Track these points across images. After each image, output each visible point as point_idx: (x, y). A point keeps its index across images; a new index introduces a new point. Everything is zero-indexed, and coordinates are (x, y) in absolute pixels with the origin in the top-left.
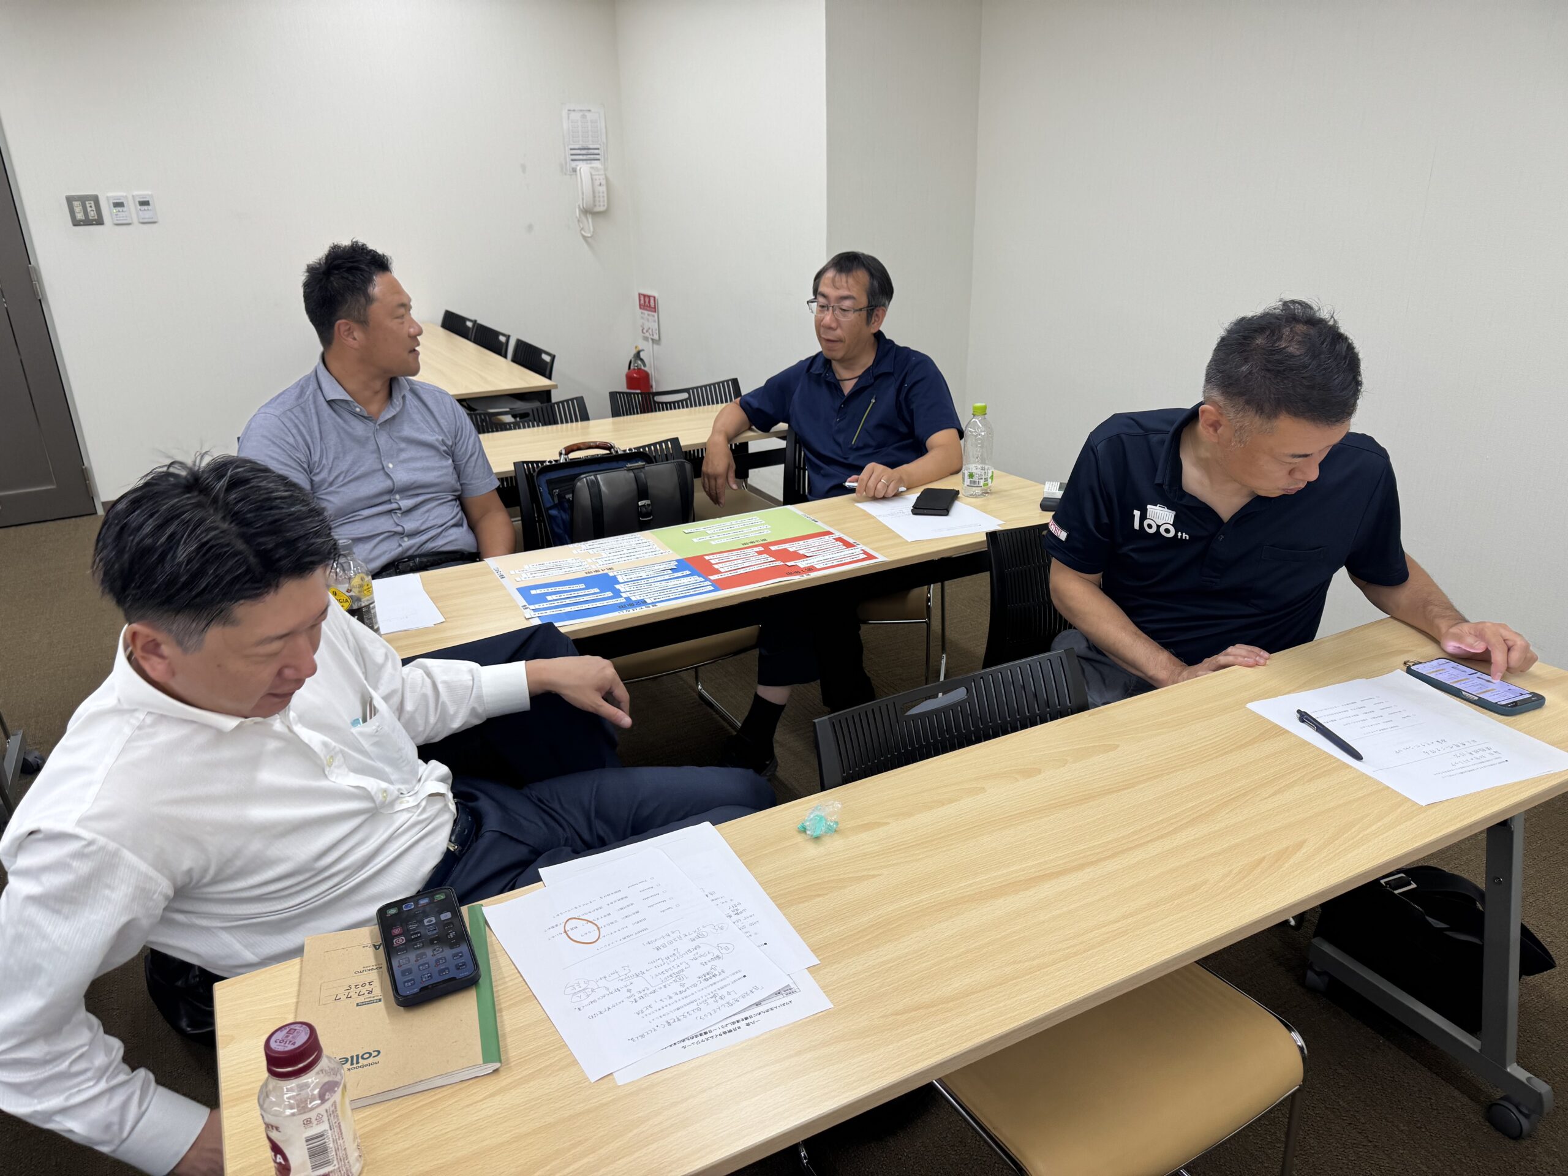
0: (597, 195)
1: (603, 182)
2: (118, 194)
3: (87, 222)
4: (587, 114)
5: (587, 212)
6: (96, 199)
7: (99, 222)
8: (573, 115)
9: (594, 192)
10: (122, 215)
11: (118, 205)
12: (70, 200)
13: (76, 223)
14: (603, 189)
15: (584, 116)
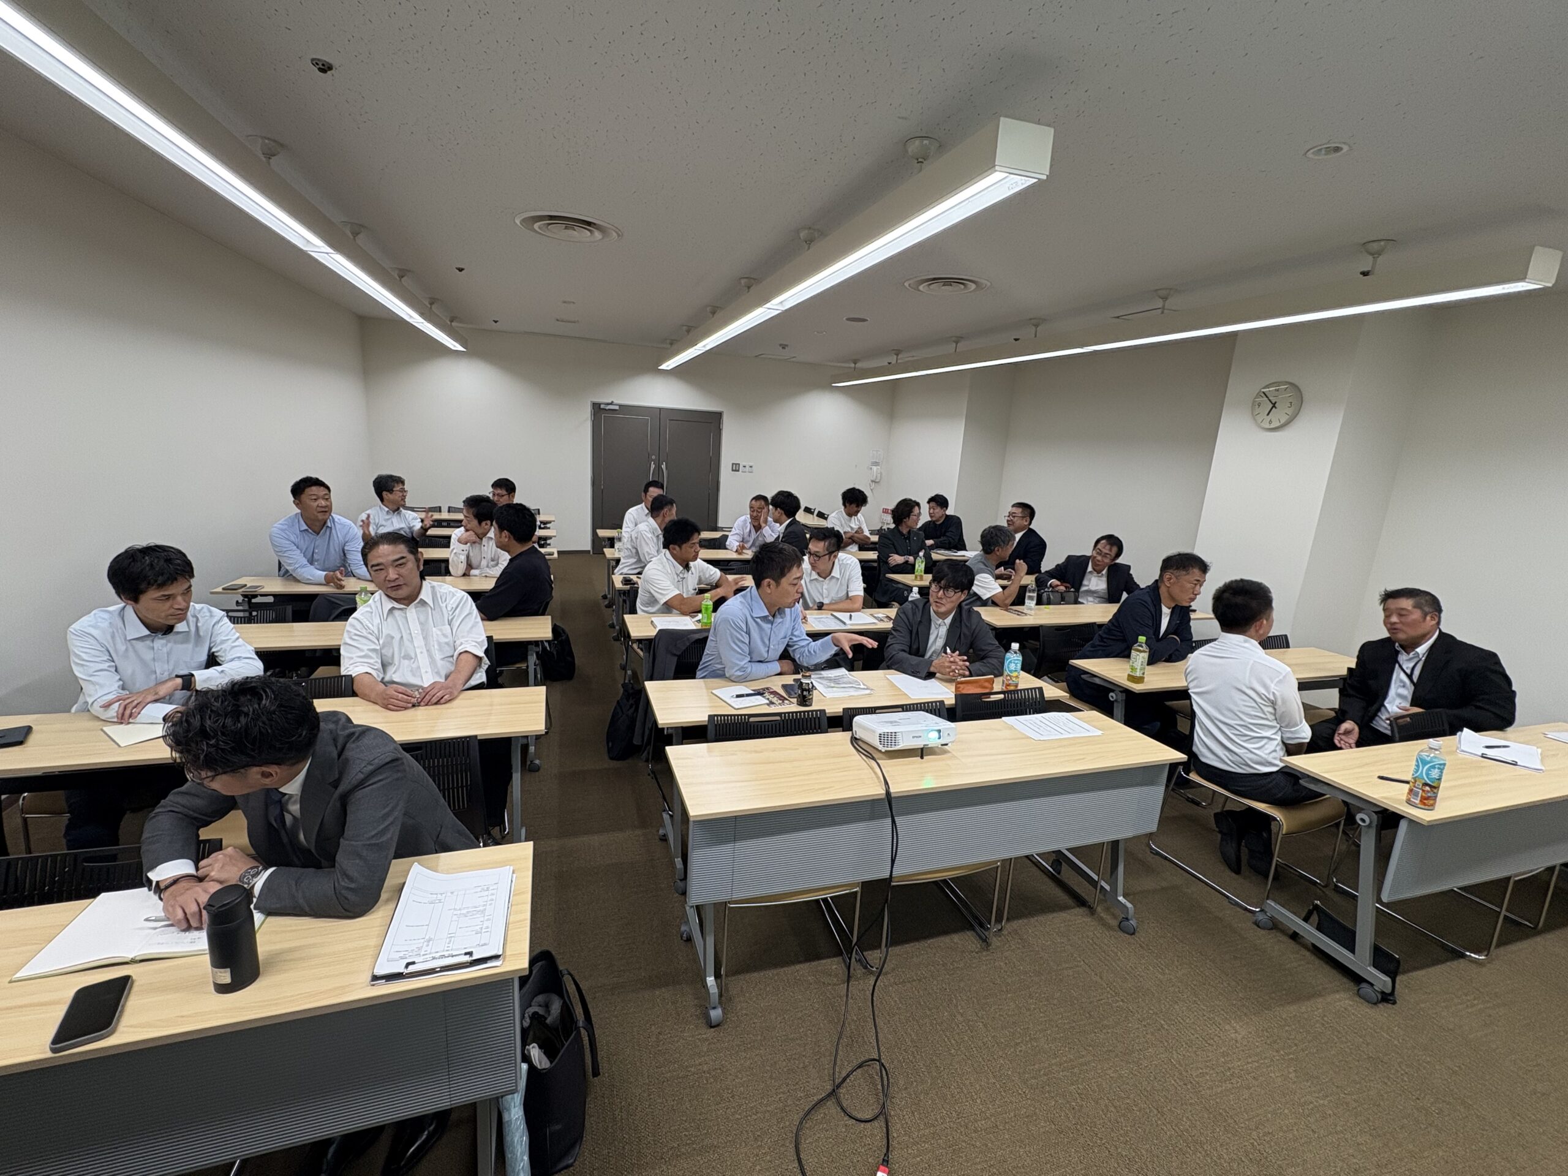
0: (878, 477)
1: (880, 472)
2: (744, 464)
3: (736, 471)
4: (879, 452)
5: (873, 481)
6: (739, 464)
7: (738, 471)
8: (874, 452)
10: (745, 469)
11: (744, 467)
12: (733, 464)
13: (733, 470)
14: (880, 475)
15: (877, 453)
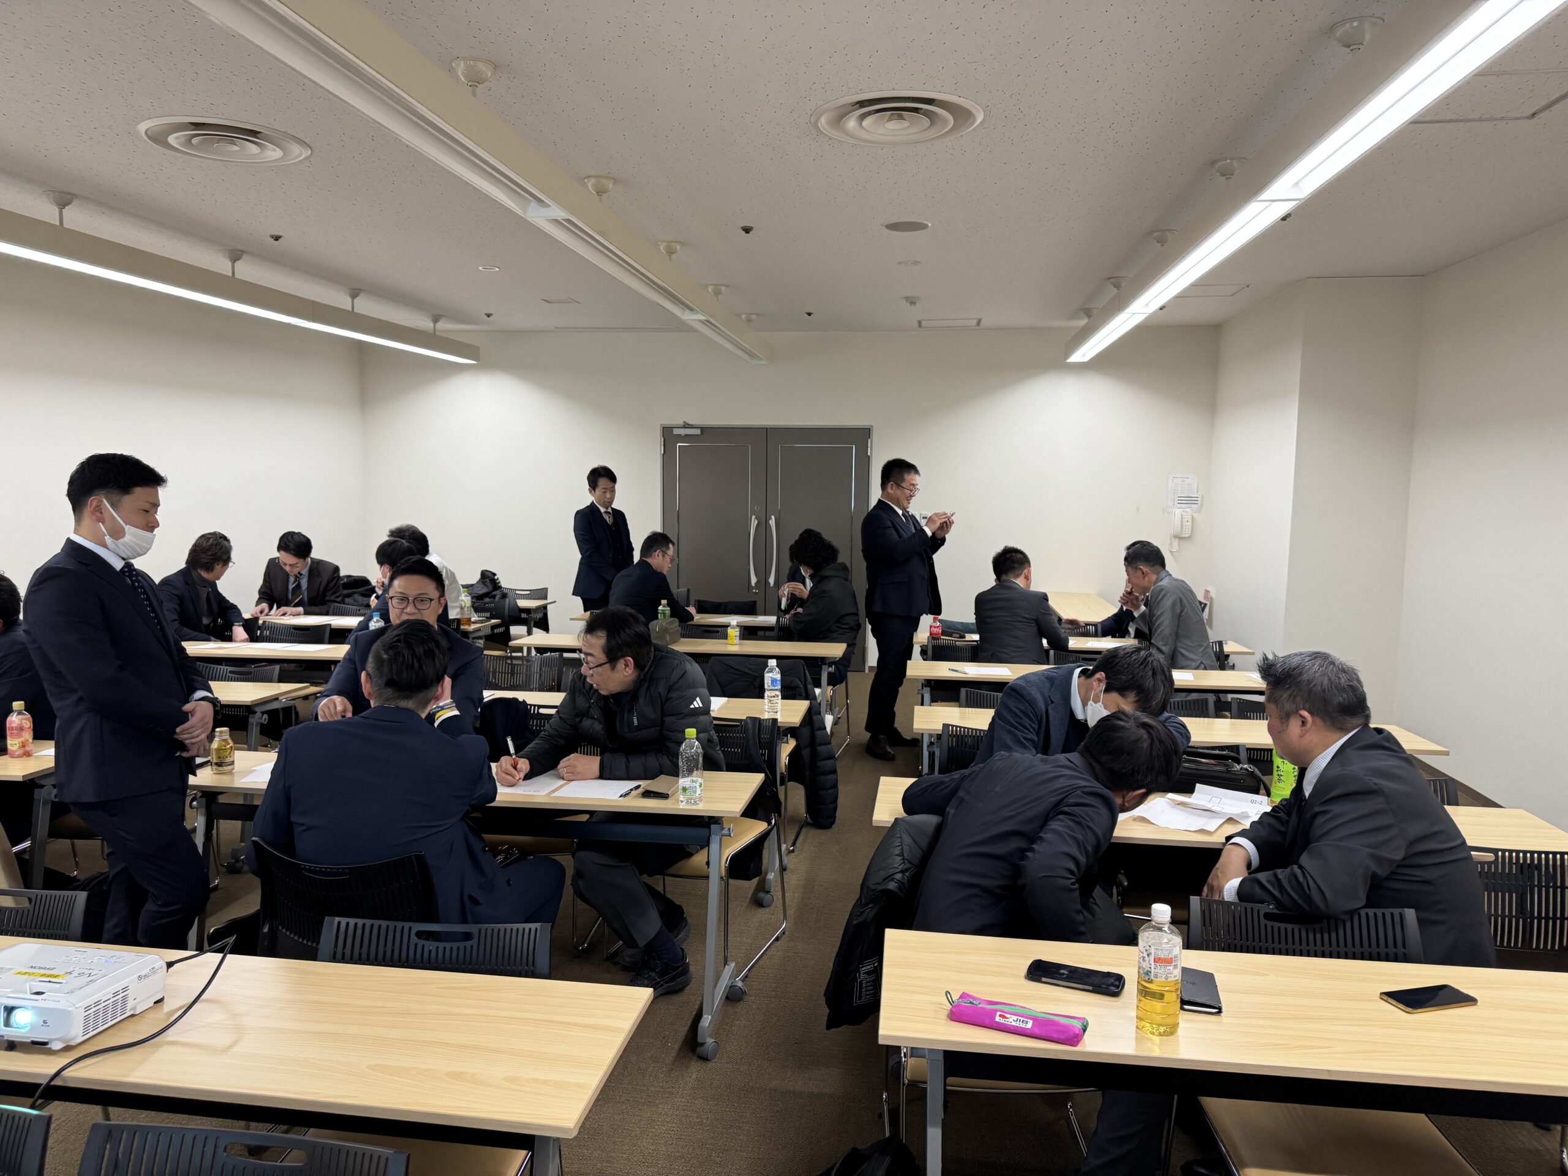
0: (1184, 527)
1: (1190, 520)
4: (1186, 480)
5: (1176, 537)
8: (1176, 481)
9: (1182, 525)
14: (1190, 524)
15: (1183, 481)
